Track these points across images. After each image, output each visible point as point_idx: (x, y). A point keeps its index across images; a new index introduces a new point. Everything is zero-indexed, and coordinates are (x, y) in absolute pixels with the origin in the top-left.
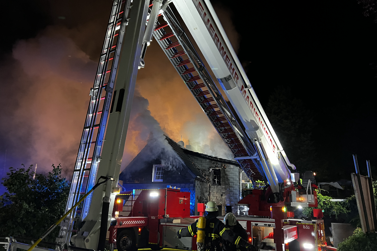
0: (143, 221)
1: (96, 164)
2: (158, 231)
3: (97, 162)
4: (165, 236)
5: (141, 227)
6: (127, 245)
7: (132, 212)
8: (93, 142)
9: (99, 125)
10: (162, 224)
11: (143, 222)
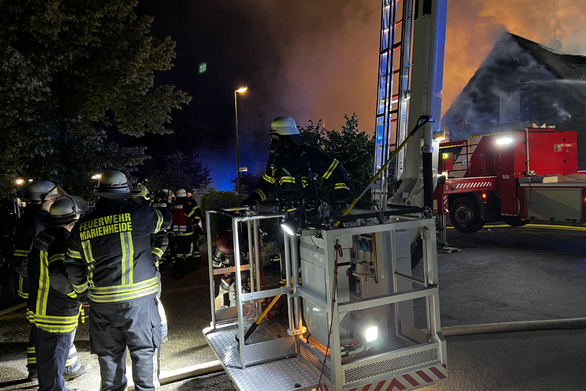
0: (489, 182)
1: (405, 103)
2: (517, 196)
3: (406, 99)
4: (530, 203)
5: (486, 192)
6: (467, 218)
7: (470, 172)
8: (395, 72)
9: (400, 44)
10: (521, 185)
11: (489, 184)
